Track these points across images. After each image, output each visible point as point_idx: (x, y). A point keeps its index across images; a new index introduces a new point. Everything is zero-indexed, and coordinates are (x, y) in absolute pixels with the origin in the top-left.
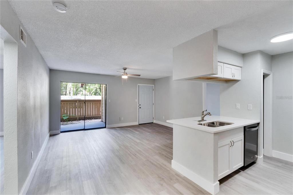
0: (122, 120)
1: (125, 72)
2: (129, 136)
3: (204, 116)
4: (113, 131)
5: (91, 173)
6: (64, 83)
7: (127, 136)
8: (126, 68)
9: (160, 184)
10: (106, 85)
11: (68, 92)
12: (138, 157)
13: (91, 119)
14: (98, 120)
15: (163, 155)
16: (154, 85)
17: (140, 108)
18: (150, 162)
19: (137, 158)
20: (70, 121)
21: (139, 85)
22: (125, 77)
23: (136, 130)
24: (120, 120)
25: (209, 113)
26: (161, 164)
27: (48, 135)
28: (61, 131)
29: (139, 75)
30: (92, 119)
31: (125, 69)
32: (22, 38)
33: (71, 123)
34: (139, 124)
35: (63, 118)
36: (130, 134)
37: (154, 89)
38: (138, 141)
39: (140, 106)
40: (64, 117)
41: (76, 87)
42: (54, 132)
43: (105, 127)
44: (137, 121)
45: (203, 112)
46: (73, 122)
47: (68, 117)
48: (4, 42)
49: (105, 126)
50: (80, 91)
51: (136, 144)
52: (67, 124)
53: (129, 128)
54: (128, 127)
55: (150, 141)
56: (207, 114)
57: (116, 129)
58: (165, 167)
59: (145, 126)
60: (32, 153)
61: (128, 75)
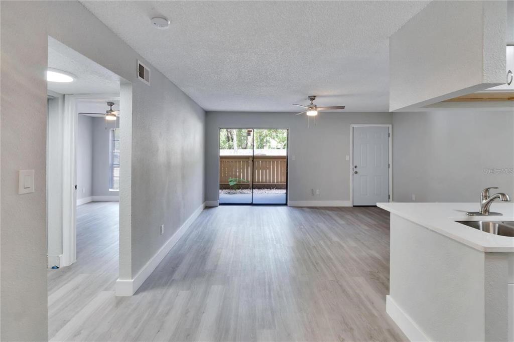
0: (317, 193)
1: (312, 104)
2: (322, 225)
3: (488, 203)
4: (297, 213)
5: (228, 275)
6: (243, 130)
7: (317, 226)
8: (315, 97)
9: (339, 337)
10: (288, 130)
11: (249, 144)
12: (320, 270)
13: (271, 189)
14: (281, 190)
15: (378, 279)
16: (390, 126)
17: (356, 173)
18: (341, 286)
19: (318, 271)
20: (239, 189)
21: (355, 126)
22: (312, 113)
23: (342, 217)
24: (313, 194)
25: (503, 195)
26: (362, 296)
27: (202, 206)
28: (220, 202)
29: (343, 107)
30: (273, 188)
31: (312, 98)
32: (142, 75)
33: (241, 193)
34: (354, 206)
35: (230, 183)
36: (325, 223)
37: (390, 132)
38: (335, 239)
39: (355, 170)
40: (231, 181)
41: (260, 136)
42: (211, 203)
43: (286, 205)
44: (349, 199)
45: (487, 190)
46: (244, 191)
47: (235, 183)
48: (121, 84)
49: (285, 203)
50: (267, 141)
51: (329, 243)
52: (234, 193)
53: (328, 212)
54: (329, 210)
55: (363, 243)
56: (495, 198)
57: (303, 210)
58: (370, 307)
59: (367, 210)
60: (161, 227)
61: (319, 109)
